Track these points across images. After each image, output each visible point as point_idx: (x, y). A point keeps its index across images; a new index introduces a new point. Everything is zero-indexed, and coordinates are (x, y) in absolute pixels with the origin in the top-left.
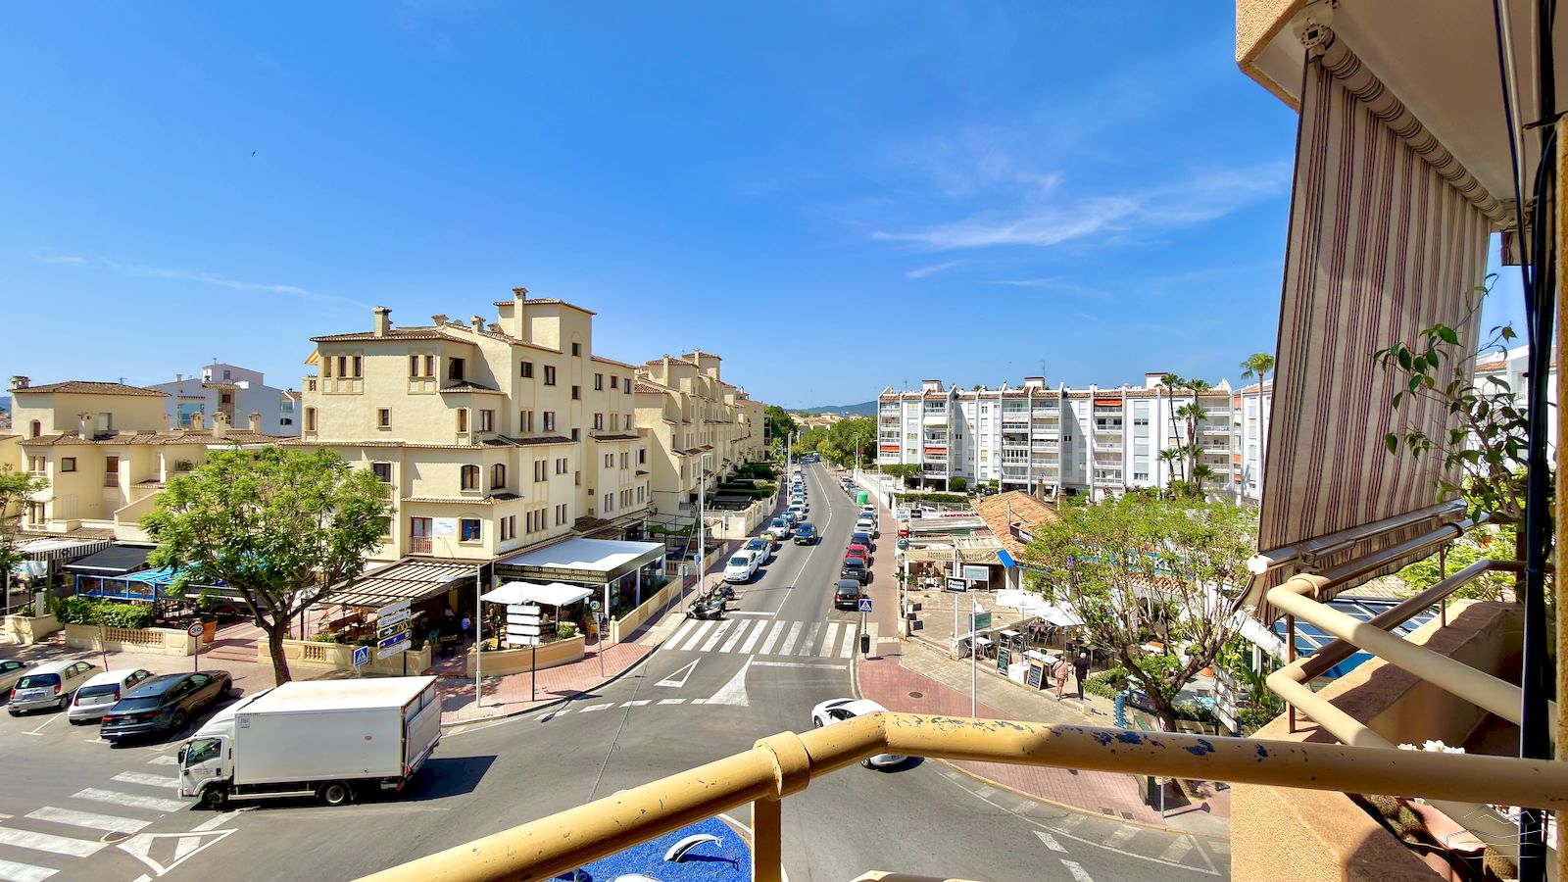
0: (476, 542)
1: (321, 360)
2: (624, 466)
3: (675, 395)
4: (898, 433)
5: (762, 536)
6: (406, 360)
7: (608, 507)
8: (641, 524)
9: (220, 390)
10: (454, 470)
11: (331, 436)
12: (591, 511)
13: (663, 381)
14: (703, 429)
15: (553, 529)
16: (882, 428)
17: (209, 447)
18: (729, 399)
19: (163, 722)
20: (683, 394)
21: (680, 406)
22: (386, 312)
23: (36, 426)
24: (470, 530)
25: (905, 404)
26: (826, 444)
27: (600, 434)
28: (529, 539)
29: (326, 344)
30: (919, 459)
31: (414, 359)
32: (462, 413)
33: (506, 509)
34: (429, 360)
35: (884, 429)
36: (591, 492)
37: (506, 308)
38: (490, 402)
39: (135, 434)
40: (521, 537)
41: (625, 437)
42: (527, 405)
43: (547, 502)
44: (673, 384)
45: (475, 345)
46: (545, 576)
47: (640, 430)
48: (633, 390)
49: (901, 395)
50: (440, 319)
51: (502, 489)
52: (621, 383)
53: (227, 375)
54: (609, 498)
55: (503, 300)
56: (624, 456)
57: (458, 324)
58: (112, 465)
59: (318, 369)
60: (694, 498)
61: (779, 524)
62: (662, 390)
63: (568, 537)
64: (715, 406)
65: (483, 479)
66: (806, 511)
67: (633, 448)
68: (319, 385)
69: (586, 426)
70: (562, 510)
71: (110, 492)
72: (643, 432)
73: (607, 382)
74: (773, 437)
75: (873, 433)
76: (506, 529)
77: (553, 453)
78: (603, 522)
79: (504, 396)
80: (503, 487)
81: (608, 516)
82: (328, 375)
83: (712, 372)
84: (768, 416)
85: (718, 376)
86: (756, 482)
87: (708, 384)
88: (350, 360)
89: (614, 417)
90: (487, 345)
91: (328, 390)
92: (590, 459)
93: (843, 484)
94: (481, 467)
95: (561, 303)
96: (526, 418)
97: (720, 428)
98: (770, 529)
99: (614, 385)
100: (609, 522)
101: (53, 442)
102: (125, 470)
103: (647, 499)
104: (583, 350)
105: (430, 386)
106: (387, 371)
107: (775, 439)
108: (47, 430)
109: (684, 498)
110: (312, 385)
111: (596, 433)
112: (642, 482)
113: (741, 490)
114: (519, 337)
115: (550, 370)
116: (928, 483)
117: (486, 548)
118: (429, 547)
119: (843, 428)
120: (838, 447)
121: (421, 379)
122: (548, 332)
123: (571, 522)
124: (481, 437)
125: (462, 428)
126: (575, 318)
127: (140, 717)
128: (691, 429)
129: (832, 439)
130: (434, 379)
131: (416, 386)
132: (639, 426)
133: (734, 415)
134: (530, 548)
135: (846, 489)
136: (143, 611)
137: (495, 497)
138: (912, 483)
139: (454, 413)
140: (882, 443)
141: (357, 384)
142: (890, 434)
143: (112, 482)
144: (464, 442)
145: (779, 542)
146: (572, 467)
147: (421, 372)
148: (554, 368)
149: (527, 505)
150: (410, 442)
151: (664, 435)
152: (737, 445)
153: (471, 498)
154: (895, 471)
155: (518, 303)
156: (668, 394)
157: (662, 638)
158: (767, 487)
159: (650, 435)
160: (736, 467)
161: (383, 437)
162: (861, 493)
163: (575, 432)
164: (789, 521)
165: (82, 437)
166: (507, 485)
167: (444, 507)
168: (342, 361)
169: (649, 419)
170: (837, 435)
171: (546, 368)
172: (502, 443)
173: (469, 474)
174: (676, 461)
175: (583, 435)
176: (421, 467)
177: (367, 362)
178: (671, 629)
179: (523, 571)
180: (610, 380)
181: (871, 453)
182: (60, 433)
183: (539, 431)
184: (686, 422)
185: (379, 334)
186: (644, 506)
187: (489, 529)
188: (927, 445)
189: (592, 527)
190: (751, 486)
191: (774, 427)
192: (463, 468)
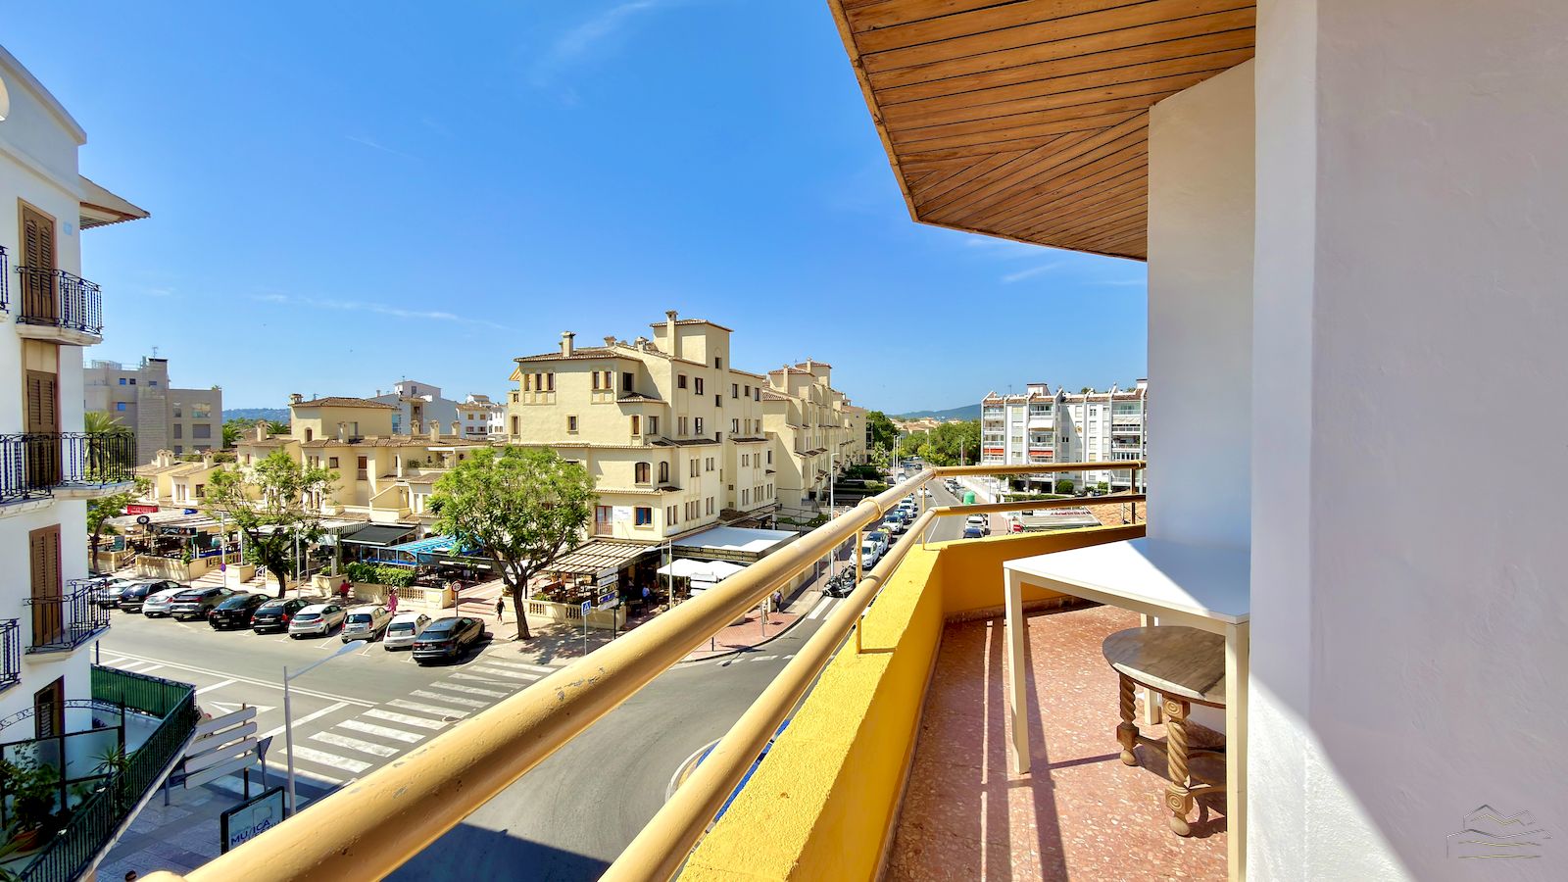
0: (648, 526)
1: (522, 377)
2: (757, 466)
3: (794, 400)
4: (1002, 437)
5: (879, 530)
6: (589, 375)
7: (745, 502)
8: (769, 517)
9: (412, 403)
10: (629, 467)
11: (531, 439)
12: (731, 504)
13: (783, 389)
14: (818, 433)
15: (705, 519)
16: (986, 432)
17: (430, 449)
18: (837, 405)
19: (453, 650)
20: (803, 401)
21: (801, 412)
22: (571, 336)
23: (309, 432)
24: (643, 516)
25: (1010, 408)
26: (927, 448)
27: (737, 437)
28: (688, 525)
29: (526, 364)
30: (1024, 461)
31: (595, 375)
32: (635, 419)
33: (672, 499)
34: (607, 374)
35: (987, 432)
36: (731, 487)
37: (660, 329)
38: (656, 410)
39: (376, 438)
40: (682, 525)
41: (757, 439)
42: (683, 411)
43: (700, 494)
44: (792, 391)
45: (641, 362)
46: (705, 555)
47: (767, 433)
48: (761, 399)
49: (1006, 399)
50: (610, 340)
51: (668, 484)
52: (752, 392)
53: (414, 390)
54: (745, 492)
55: (657, 322)
56: (757, 456)
57: (623, 344)
58: (362, 463)
59: (521, 385)
60: (812, 495)
61: (893, 520)
62: (785, 398)
63: (715, 526)
64: (827, 412)
65: (653, 473)
66: (916, 510)
67: (763, 449)
68: (521, 398)
69: (726, 429)
70: (710, 501)
71: (361, 485)
72: (769, 435)
73: (741, 391)
74: (875, 440)
75: (977, 434)
76: (671, 518)
77: (704, 453)
78: (742, 514)
79: (666, 404)
80: (667, 481)
81: (745, 509)
82: (527, 389)
83: (823, 380)
84: (870, 421)
85: (828, 385)
86: (866, 482)
87: (821, 392)
88: (544, 377)
89: (747, 421)
90: (649, 360)
91: (528, 402)
92: (730, 459)
93: (948, 485)
94: (651, 465)
95: (707, 323)
96: (682, 421)
97: (832, 432)
98: (885, 524)
99: (747, 394)
100: (747, 513)
101: (322, 445)
102: (372, 468)
103: (774, 496)
104: (723, 363)
105: (609, 397)
106: (574, 385)
107: (877, 443)
108: (317, 436)
109: (804, 495)
110: (516, 398)
111: (734, 436)
112: (771, 480)
113: (854, 489)
114: (672, 353)
115: (699, 381)
116: (1033, 485)
117: (656, 533)
118: (610, 530)
119: (945, 430)
120: (940, 450)
121: (602, 391)
122: (696, 348)
123: (717, 513)
124: (650, 439)
125: (636, 431)
126: (717, 334)
127: (438, 645)
128: (808, 433)
129: (934, 443)
130: (612, 391)
131: (597, 397)
132: (764, 430)
133: (841, 420)
134: (688, 533)
135: (952, 490)
136: (409, 574)
137: (663, 489)
138: (1017, 485)
139: (628, 419)
140: (986, 447)
141: (551, 396)
142: (994, 438)
143: (363, 477)
144: (638, 443)
145: (894, 537)
146: (717, 467)
147: (602, 386)
148: (702, 380)
149: (685, 497)
150: (594, 444)
151: (787, 438)
152: (844, 448)
153: (644, 490)
154: (999, 473)
155: (671, 324)
156: (790, 401)
157: (805, 610)
158: (877, 487)
159: (775, 438)
160: (843, 470)
161: (572, 440)
162: (968, 494)
163: (718, 434)
164: (903, 517)
165: (341, 441)
166: (670, 480)
167: (622, 497)
168: (538, 377)
169: (774, 424)
170: (939, 438)
171: (696, 380)
172: (666, 445)
173: (641, 470)
174: (798, 462)
175: (724, 437)
176: (603, 464)
177: (558, 377)
178: (812, 603)
179: (687, 551)
180: (744, 388)
181: (974, 456)
182: (327, 439)
183: (691, 435)
184: (806, 426)
185: (566, 355)
186: (772, 501)
187: (658, 515)
188: (1032, 448)
189: (733, 517)
190: (862, 485)
191: (876, 431)
192: (636, 465)
